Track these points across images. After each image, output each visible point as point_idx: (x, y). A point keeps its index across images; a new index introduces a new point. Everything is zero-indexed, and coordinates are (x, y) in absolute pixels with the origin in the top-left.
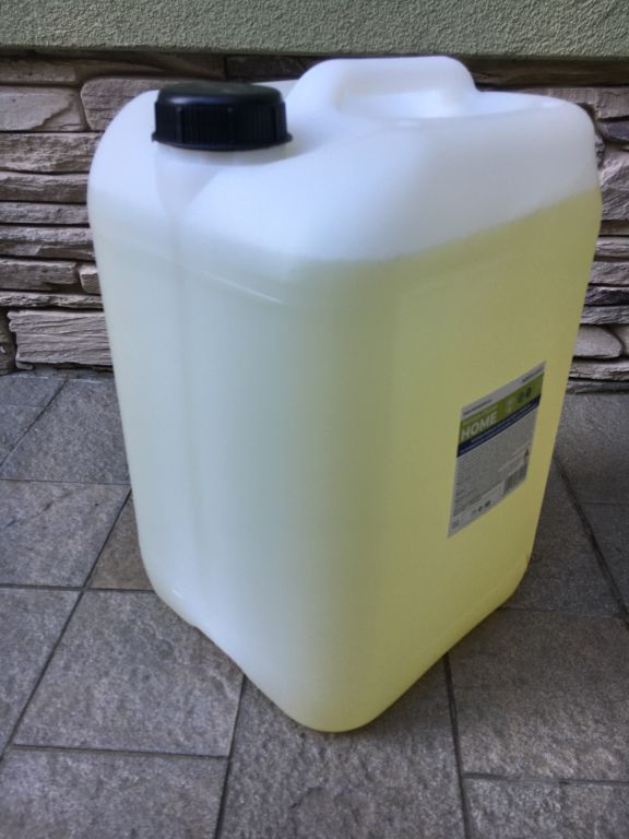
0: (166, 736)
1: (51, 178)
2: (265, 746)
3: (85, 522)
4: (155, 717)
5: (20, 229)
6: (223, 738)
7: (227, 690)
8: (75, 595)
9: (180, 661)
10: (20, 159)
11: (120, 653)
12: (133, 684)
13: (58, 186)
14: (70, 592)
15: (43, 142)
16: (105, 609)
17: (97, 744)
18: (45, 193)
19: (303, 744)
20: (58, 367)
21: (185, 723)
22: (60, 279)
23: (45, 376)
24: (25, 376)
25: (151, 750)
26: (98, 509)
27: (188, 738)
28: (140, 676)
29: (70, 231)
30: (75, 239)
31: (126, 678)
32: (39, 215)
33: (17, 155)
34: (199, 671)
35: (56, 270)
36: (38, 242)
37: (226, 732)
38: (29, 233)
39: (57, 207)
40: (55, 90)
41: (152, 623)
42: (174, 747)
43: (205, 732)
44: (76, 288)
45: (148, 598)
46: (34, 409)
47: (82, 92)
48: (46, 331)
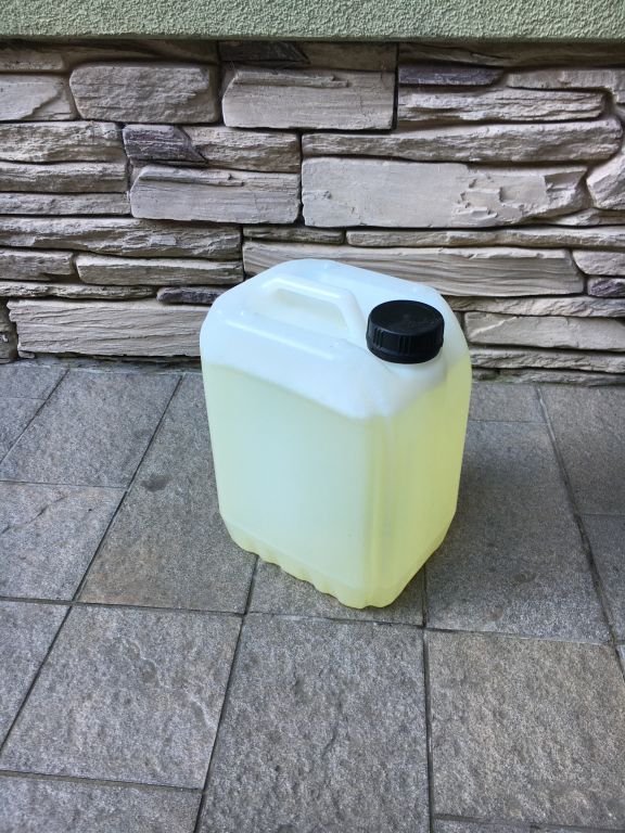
0: (144, 765)
1: (43, 168)
2: (239, 779)
3: (77, 530)
4: (134, 744)
5: (15, 219)
6: (199, 768)
7: (206, 717)
9: (162, 684)
10: (12, 149)
11: (104, 674)
12: (114, 709)
13: (50, 176)
14: (58, 606)
15: (34, 132)
16: (92, 626)
17: (76, 772)
18: (38, 183)
19: (277, 779)
20: (60, 356)
21: (163, 752)
22: (57, 269)
23: (47, 364)
24: (26, 364)
25: (127, 780)
26: (92, 515)
27: (164, 768)
28: (122, 701)
29: (64, 222)
30: (70, 230)
31: (108, 702)
32: (32, 206)
33: (9, 145)
34: (180, 696)
35: (53, 261)
36: (33, 233)
37: (203, 762)
38: (24, 224)
39: (51, 198)
40: (43, 78)
41: (136, 642)
42: (150, 777)
43: (181, 762)
44: (74, 278)
45: (134, 615)
46: (35, 402)
47: (70, 81)
48: (45, 321)
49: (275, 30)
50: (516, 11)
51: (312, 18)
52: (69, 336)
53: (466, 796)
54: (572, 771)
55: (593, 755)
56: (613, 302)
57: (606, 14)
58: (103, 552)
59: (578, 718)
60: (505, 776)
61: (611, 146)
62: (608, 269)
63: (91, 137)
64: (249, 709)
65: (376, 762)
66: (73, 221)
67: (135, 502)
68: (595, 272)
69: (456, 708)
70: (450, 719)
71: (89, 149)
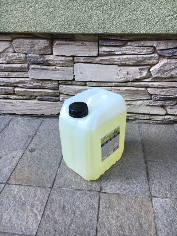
0: (20, 229)
1: (6, 65)
2: (45, 233)
3: (10, 163)
4: (18, 223)
6: (35, 230)
7: (38, 216)
8: (3, 185)
9: (27, 207)
11: (12, 204)
12: (14, 213)
13: (7, 67)
14: (2, 184)
15: (3, 56)
16: (10, 190)
17: (2, 231)
18: (4, 69)
19: (55, 234)
20: (10, 114)
21: (25, 225)
22: (10, 91)
24: (2, 116)
25: (15, 233)
26: (14, 159)
27: (25, 230)
28: (16, 211)
29: (12, 79)
30: (13, 81)
31: (12, 211)
32: (3, 75)
34: (32, 210)
35: (8, 89)
36: (3, 82)
37: (36, 229)
38: (1, 80)
39: (8, 73)
40: (6, 42)
41: (22, 195)
42: (21, 232)
43: (30, 228)
44: (14, 94)
45: (22, 187)
46: (2, 127)
47: (13, 43)
48: (7, 105)
49: (65, 31)
50: (128, 26)
51: (75, 28)
52: (13, 109)
54: (135, 233)
55: (141, 229)
56: (159, 102)
57: (152, 27)
58: (16, 169)
59: (139, 218)
60: (117, 234)
61: (156, 61)
62: (157, 93)
63: (18, 57)
64: (50, 214)
65: (82, 229)
66: (14, 79)
67: (26, 155)
68: (153, 94)
69: (106, 214)
70: (104, 218)
71: (18, 60)
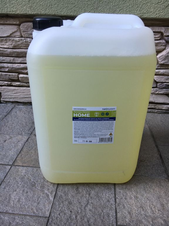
0: (31, 210)
1: (11, 50)
2: (59, 214)
3: (15, 146)
4: (28, 204)
5: (3, 64)
6: (48, 211)
7: (50, 197)
8: (10, 167)
9: (37, 188)
10: (4, 45)
11: (20, 185)
12: (23, 194)
13: (13, 52)
14: (8, 166)
15: (10, 40)
16: (18, 171)
17: (11, 212)
18: (10, 54)
19: (71, 214)
20: (13, 102)
21: (37, 206)
22: (14, 78)
23: (9, 105)
24: (3, 104)
25: (26, 214)
26: (19, 142)
27: (37, 211)
28: (25, 192)
29: (17, 65)
30: (18, 67)
31: (21, 192)
32: (8, 60)
33: (3, 43)
34: (42, 191)
35: (12, 75)
36: (8, 67)
37: (49, 209)
38: (5, 65)
39: (13, 58)
40: (13, 26)
41: (30, 176)
42: (33, 213)
43: (42, 209)
44: (18, 80)
45: (30, 169)
46: (5, 114)
47: (21, 26)
48: (9, 92)
49: (75, 14)
50: (138, 10)
52: (16, 97)
53: (127, 220)
54: (158, 213)
55: (164, 209)
56: (164, 89)
57: (162, 11)
58: (22, 152)
60: (138, 214)
61: (163, 47)
62: (163, 80)
63: (25, 42)
64: (63, 195)
65: (100, 210)
66: (19, 65)
67: (32, 139)
68: (159, 81)
69: (124, 195)
70: (122, 198)
71: (24, 45)
